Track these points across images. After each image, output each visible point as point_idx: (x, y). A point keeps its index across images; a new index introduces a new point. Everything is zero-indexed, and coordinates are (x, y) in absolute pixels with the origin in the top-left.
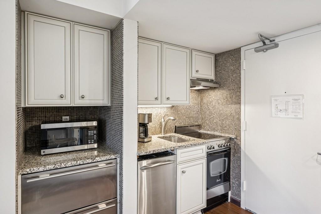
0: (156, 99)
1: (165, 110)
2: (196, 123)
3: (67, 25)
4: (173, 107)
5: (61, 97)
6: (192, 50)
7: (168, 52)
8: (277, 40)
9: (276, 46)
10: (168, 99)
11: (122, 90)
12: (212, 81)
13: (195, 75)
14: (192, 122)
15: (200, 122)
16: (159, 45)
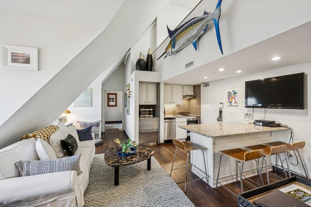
0: (170, 103)
1: (175, 106)
2: (188, 112)
3: (146, 84)
4: (177, 105)
5: (145, 102)
6: (183, 85)
7: (175, 87)
8: (209, 83)
9: (209, 85)
10: (174, 102)
11: (160, 100)
12: (192, 96)
13: (185, 94)
14: (186, 111)
15: (189, 111)
16: (171, 85)
